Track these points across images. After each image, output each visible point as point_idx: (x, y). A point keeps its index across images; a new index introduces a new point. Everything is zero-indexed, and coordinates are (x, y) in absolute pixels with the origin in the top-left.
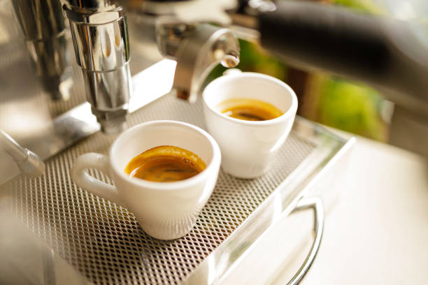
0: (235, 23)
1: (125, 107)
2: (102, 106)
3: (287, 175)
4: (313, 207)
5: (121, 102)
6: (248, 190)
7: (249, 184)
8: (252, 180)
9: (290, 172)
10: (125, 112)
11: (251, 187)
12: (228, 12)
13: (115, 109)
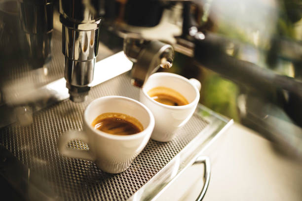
0: (178, 43)
1: (89, 85)
2: (74, 83)
3: (191, 140)
4: (204, 162)
5: (87, 82)
6: (166, 147)
7: (164, 145)
8: (166, 143)
9: (192, 139)
10: (89, 88)
11: (168, 146)
12: (176, 37)
13: (83, 85)
